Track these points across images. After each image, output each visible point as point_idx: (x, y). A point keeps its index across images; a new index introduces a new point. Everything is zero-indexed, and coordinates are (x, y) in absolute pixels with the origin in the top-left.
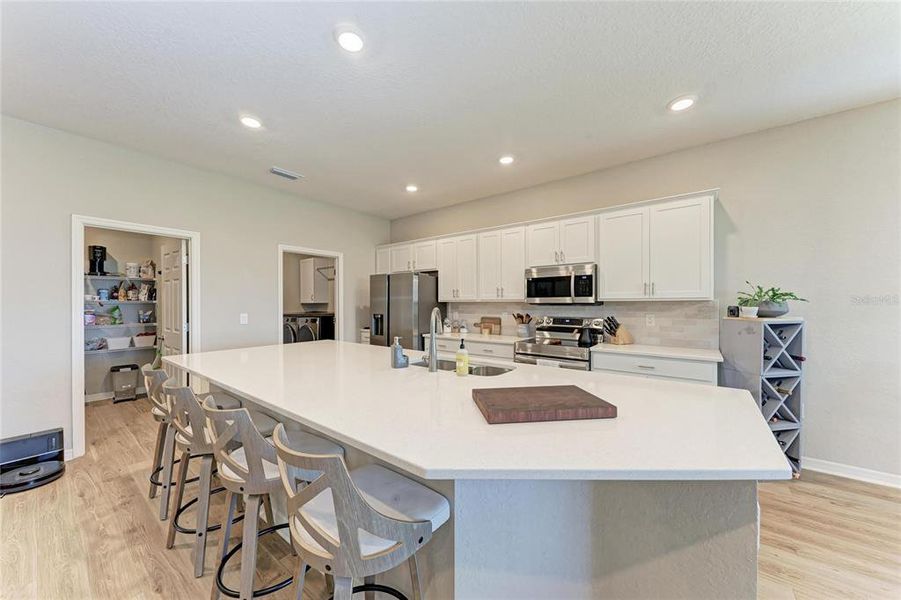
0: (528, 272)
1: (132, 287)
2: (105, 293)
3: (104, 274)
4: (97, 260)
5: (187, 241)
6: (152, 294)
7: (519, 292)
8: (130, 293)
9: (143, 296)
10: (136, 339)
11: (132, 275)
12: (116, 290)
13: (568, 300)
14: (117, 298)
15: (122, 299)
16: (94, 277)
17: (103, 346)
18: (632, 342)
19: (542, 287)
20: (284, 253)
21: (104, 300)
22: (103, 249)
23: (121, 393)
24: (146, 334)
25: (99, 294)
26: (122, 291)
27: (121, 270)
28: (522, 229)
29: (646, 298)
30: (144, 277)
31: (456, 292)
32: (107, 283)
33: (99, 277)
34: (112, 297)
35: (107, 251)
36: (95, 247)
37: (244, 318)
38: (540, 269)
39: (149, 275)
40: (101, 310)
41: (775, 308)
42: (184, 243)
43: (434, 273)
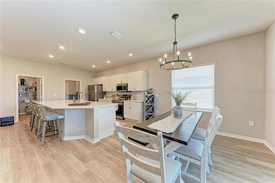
0: (117, 85)
1: (31, 88)
2: (24, 89)
3: (24, 85)
4: (22, 82)
5: (41, 78)
6: (36, 90)
7: (115, 89)
8: (30, 89)
9: (34, 90)
10: (32, 100)
11: (31, 85)
12: (27, 89)
13: (122, 91)
14: (27, 91)
15: (28, 91)
16: (21, 86)
17: (24, 102)
18: (135, 100)
19: (119, 88)
20: (65, 80)
21: (24, 91)
22: (24, 79)
23: (28, 112)
24: (34, 99)
25: (23, 90)
26: (28, 89)
27: (28, 84)
28: (116, 75)
30: (34, 86)
32: (25, 87)
33: (23, 86)
34: (26, 90)
35: (25, 80)
36: (22, 79)
37: (55, 95)
38: (118, 84)
39: (35, 85)
40: (23, 93)
41: (150, 92)
42: (41, 79)
43: (102, 85)
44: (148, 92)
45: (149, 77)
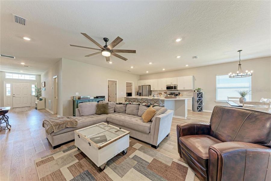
5: (116, 81)
7: (165, 89)
13: (173, 90)
19: (169, 88)
20: (126, 82)
28: (165, 79)
29: (184, 89)
31: (154, 89)
41: (199, 90)
43: (150, 85)
44: (198, 91)
45: (196, 80)
